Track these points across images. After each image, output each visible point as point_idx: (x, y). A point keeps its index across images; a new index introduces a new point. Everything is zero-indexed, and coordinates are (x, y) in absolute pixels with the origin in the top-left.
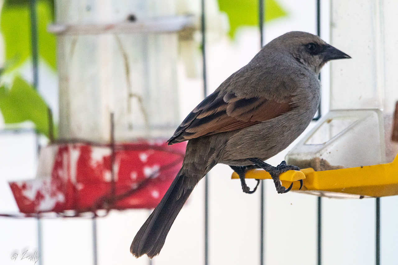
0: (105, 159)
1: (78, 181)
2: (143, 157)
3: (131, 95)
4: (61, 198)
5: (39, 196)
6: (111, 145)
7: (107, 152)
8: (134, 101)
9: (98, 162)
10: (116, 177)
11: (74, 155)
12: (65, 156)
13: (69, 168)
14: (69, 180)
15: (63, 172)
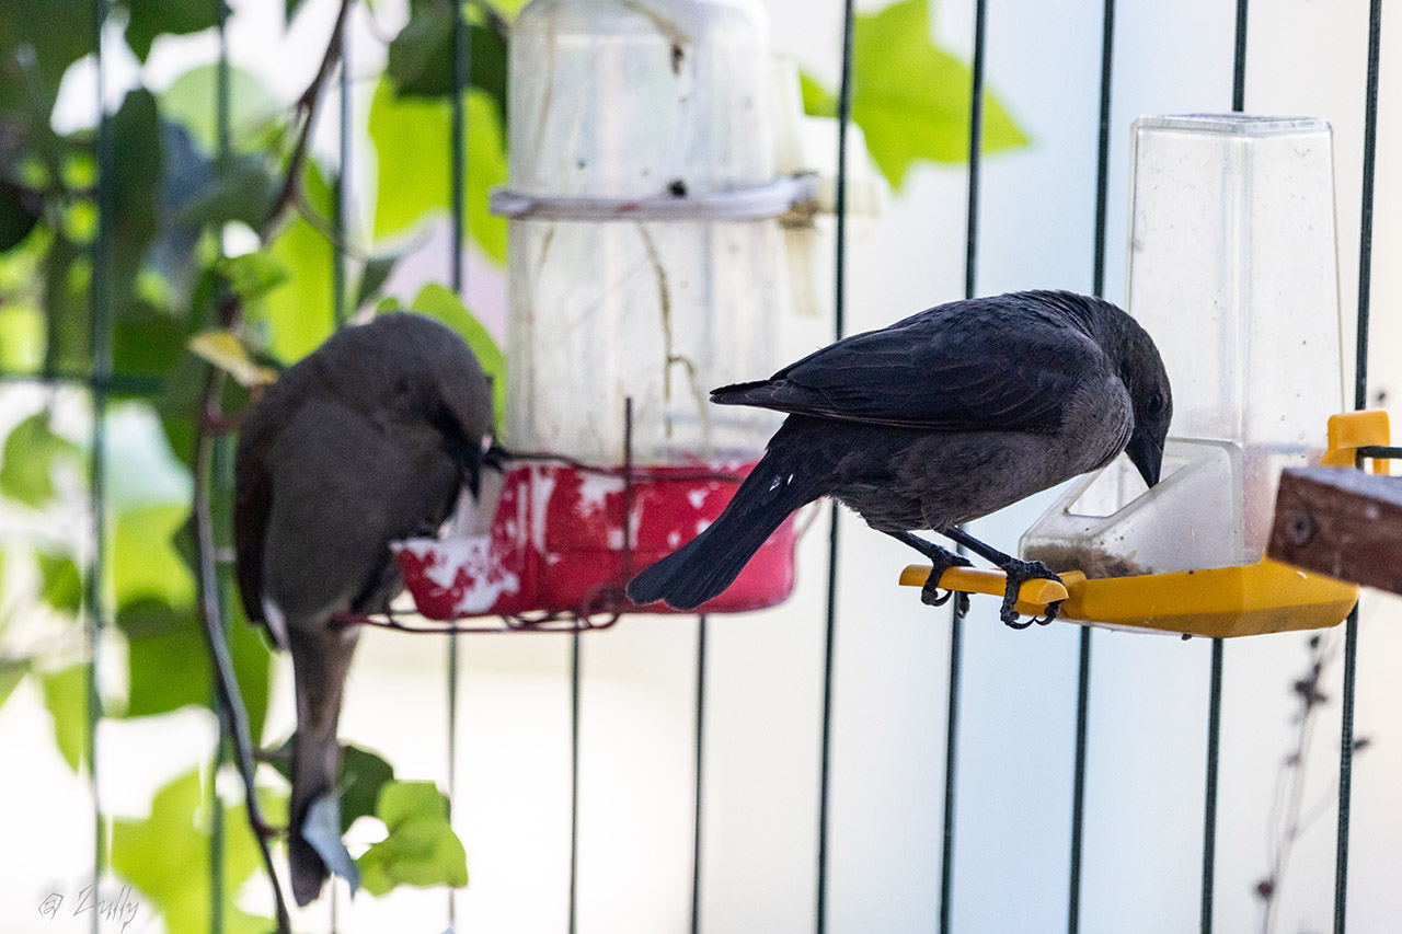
0: (609, 497)
1: (550, 547)
2: (697, 498)
3: (670, 360)
4: (511, 583)
5: (463, 580)
6: (624, 471)
7: (616, 485)
8: (678, 371)
9: (594, 505)
10: (634, 542)
11: (543, 488)
12: (522, 488)
13: (529, 517)
14: (529, 543)
15: (517, 526)
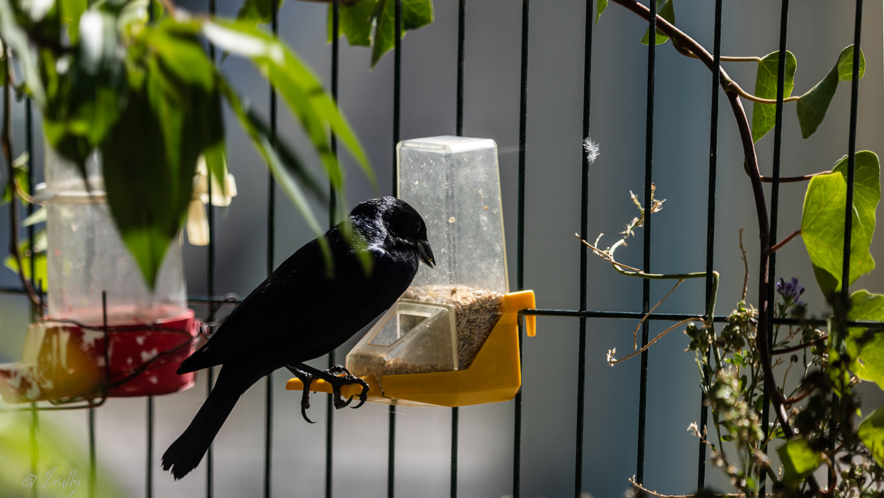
0: (96, 341)
1: (69, 366)
2: (140, 340)
5: (25, 384)
6: (104, 328)
7: (99, 335)
9: (89, 345)
10: (110, 363)
11: (65, 338)
12: (55, 337)
13: (58, 351)
14: (59, 363)
15: (52, 356)
